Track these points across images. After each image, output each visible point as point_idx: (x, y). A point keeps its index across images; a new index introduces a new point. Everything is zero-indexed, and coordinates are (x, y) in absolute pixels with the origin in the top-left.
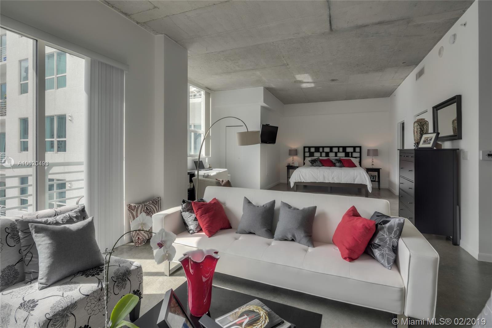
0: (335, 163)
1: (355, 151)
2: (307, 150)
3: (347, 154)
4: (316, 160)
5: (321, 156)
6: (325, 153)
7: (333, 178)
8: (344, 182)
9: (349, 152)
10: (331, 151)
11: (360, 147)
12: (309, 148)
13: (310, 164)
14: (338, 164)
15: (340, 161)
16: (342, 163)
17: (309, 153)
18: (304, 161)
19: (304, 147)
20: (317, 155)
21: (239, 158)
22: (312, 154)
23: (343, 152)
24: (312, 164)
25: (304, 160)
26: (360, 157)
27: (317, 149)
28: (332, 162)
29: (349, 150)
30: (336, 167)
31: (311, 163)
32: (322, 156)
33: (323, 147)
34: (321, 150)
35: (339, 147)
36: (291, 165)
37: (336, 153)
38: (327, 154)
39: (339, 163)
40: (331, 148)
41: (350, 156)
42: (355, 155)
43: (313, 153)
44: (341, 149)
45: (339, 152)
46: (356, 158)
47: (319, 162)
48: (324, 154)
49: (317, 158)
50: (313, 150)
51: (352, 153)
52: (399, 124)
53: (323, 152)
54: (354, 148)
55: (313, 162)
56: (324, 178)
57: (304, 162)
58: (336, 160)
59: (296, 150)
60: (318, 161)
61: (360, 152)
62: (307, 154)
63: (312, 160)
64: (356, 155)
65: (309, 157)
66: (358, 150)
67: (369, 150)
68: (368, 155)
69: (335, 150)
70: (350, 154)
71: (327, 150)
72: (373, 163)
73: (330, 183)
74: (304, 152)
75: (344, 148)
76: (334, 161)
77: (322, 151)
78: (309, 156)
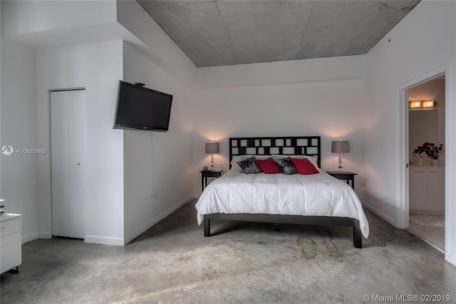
0: (282, 167)
1: (310, 145)
2: (235, 143)
3: (298, 150)
4: (250, 160)
5: (257, 154)
6: (263, 148)
7: (285, 205)
8: (309, 214)
9: (301, 147)
10: (273, 145)
11: (319, 138)
12: (239, 140)
13: (240, 168)
14: (287, 169)
15: (290, 162)
16: (295, 166)
17: (238, 148)
18: (230, 162)
19: (231, 140)
20: (251, 151)
21: (79, 164)
22: (242, 151)
23: (292, 146)
24: (243, 168)
25: (231, 159)
26: (319, 155)
27: (251, 142)
28: (276, 164)
29: (302, 143)
30: (285, 174)
31: (241, 166)
32: (259, 153)
33: (261, 139)
34: (257, 143)
35: (285, 139)
36: (208, 170)
37: (281, 149)
38: (267, 151)
39: (290, 166)
40: (273, 140)
41: (303, 152)
42: (310, 150)
43: (245, 148)
44: (288, 142)
45: (285, 146)
46: (312, 155)
47: (254, 164)
48: (261, 151)
49: (251, 158)
50: (244, 143)
51: (305, 147)
52: (403, 92)
53: (261, 146)
54: (310, 139)
55: (244, 166)
56: (267, 203)
57: (230, 164)
58: (285, 161)
59: (218, 144)
60: (252, 163)
61: (319, 146)
62: (235, 151)
63: (242, 162)
64: (312, 150)
65: (238, 155)
66: (315, 142)
67: (334, 143)
68: (333, 151)
69: (279, 143)
70: (303, 149)
71: (267, 143)
72: (342, 165)
73: (279, 214)
74: (231, 147)
75: (294, 140)
76: (280, 163)
77: (259, 146)
78: (237, 153)
